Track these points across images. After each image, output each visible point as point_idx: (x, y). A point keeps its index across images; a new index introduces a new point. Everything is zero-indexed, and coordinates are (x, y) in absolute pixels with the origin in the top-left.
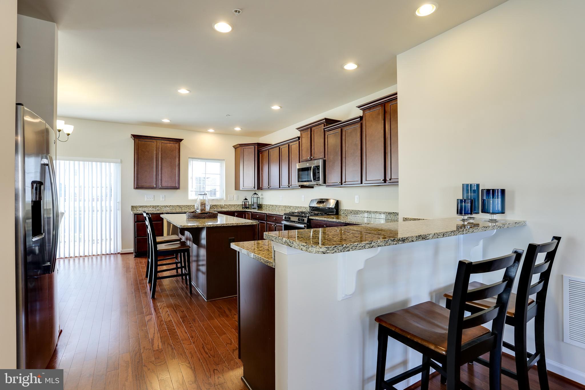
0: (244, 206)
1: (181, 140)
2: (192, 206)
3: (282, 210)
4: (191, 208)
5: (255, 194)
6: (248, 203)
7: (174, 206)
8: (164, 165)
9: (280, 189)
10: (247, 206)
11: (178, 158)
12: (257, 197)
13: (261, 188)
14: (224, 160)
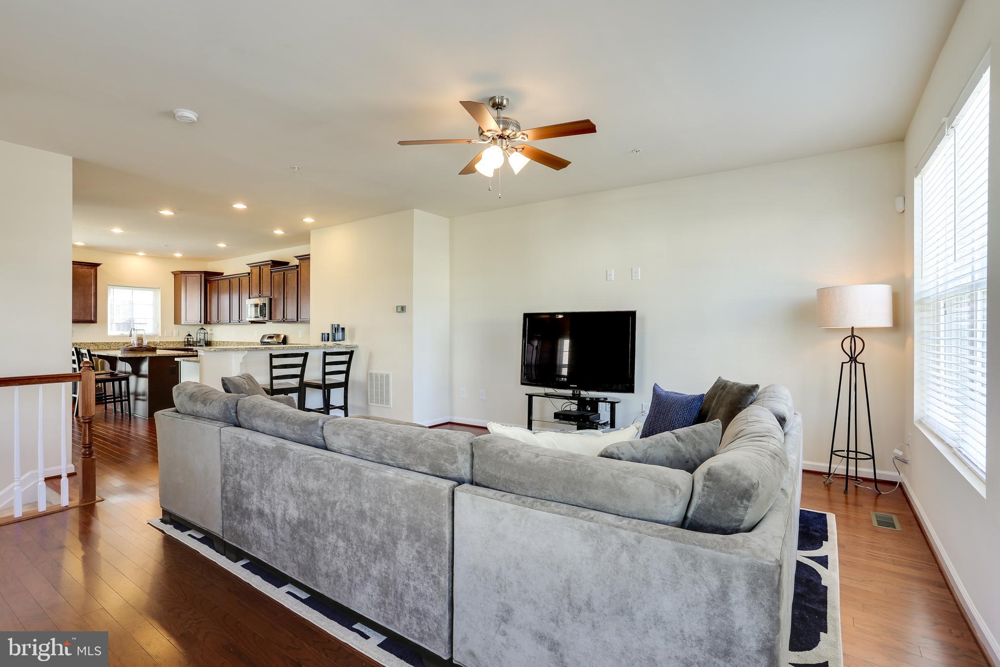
0: (186, 343)
1: (98, 265)
2: (113, 344)
5: (202, 329)
6: (192, 340)
7: (87, 343)
9: (231, 323)
10: (191, 343)
11: (95, 286)
12: (205, 333)
13: (209, 322)
14: (159, 288)
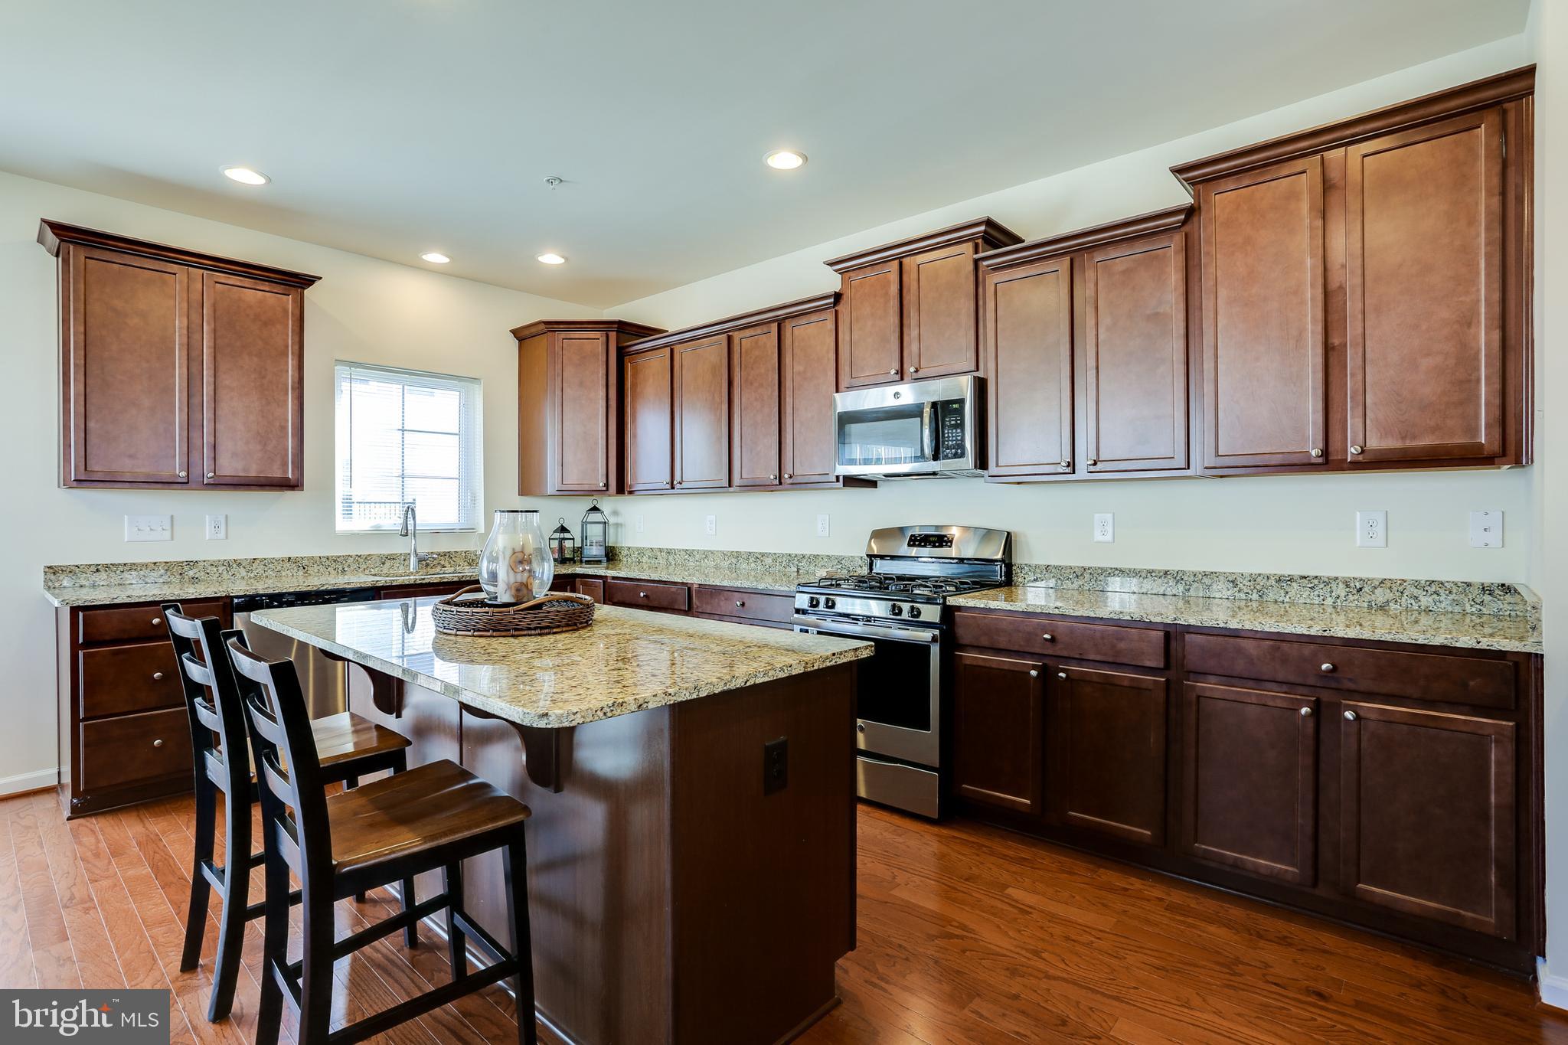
0: (560, 558)
1: (308, 280)
2: (350, 560)
3: (717, 567)
4: (349, 566)
5: (595, 509)
6: (569, 544)
7: (272, 561)
8: (226, 380)
9: (731, 489)
10: (572, 555)
11: (296, 358)
12: (602, 523)
13: (630, 487)
14: (474, 380)
